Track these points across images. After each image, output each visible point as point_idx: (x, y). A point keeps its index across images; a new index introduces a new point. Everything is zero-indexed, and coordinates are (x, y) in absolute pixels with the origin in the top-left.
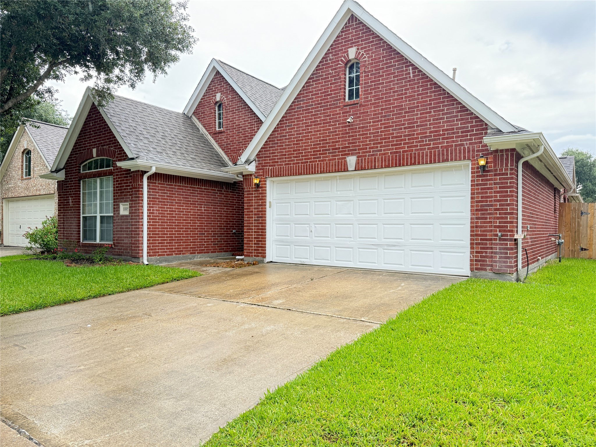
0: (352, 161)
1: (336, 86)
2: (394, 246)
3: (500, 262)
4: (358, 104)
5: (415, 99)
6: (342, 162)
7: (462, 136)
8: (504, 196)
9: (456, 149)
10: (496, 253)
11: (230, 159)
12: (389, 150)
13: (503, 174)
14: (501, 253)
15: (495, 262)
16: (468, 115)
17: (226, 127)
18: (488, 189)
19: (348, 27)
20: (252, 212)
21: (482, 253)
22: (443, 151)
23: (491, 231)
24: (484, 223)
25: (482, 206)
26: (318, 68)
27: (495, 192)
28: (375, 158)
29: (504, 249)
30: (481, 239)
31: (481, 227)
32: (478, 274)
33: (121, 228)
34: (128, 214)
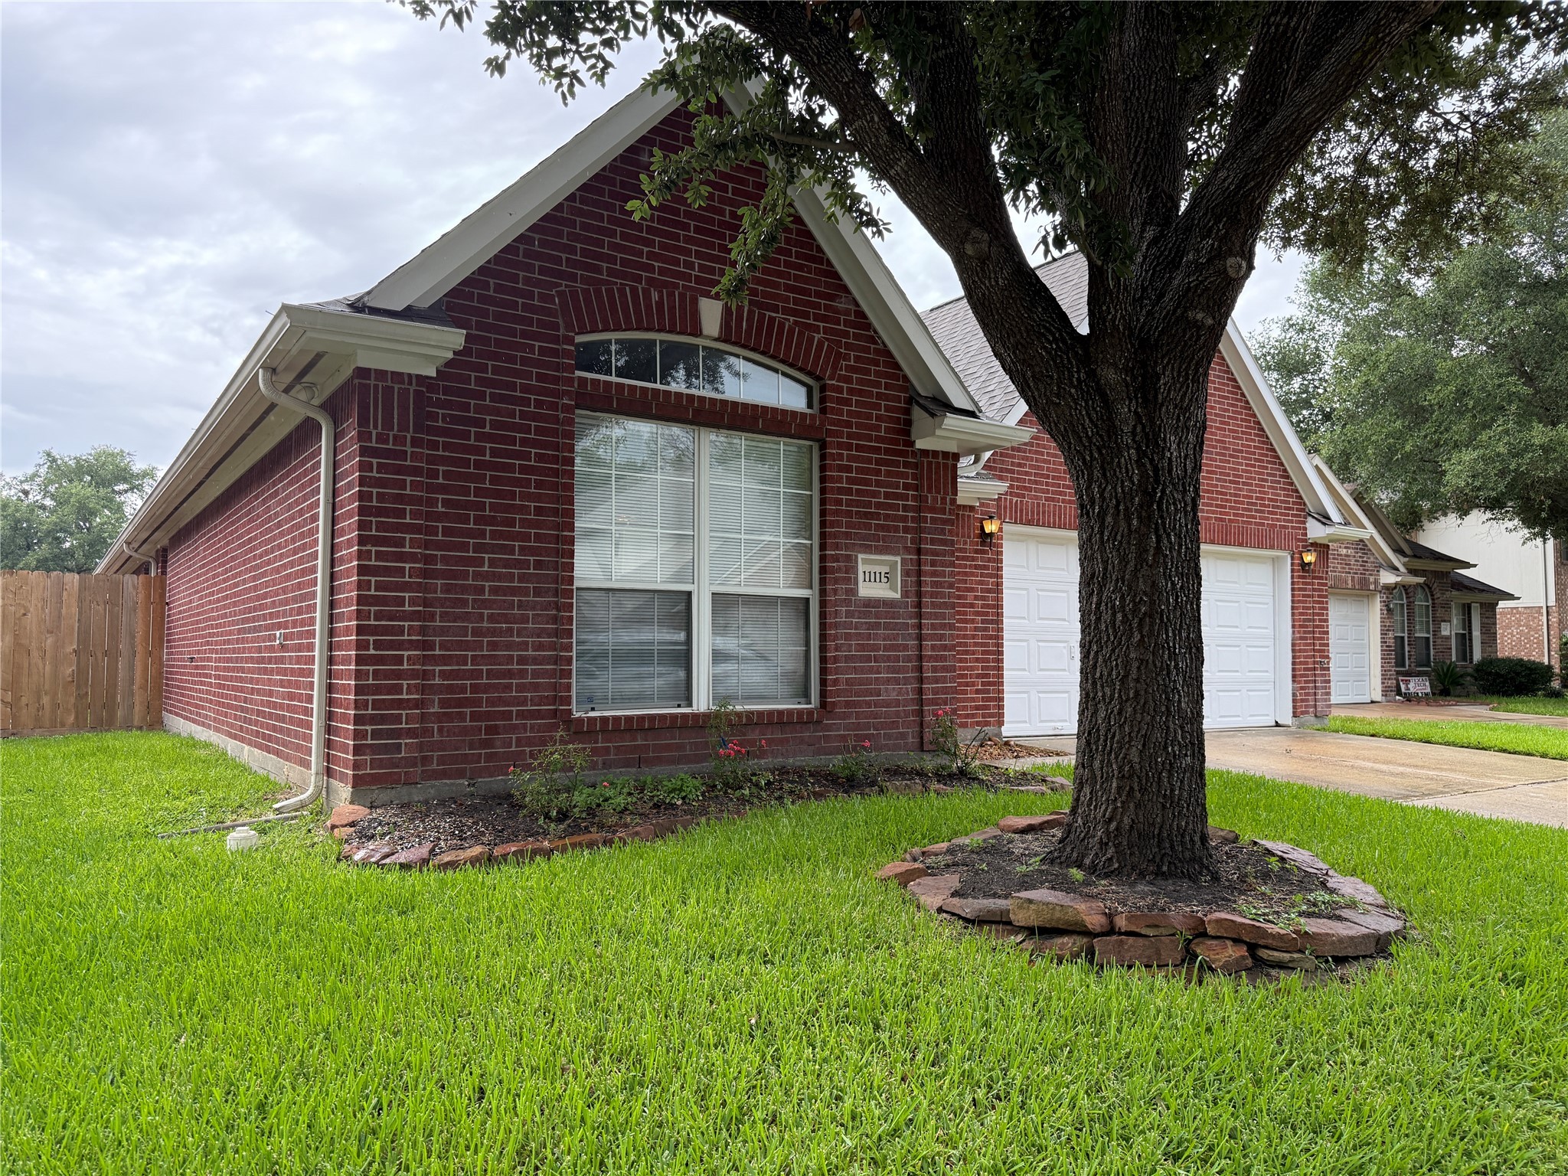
3: (1322, 700)
10: (1318, 688)
14: (1322, 688)
15: (1318, 701)
21: (1306, 688)
23: (1312, 657)
24: (1306, 645)
29: (1324, 682)
30: (1304, 669)
32: (1303, 720)
33: (862, 648)
34: (898, 596)
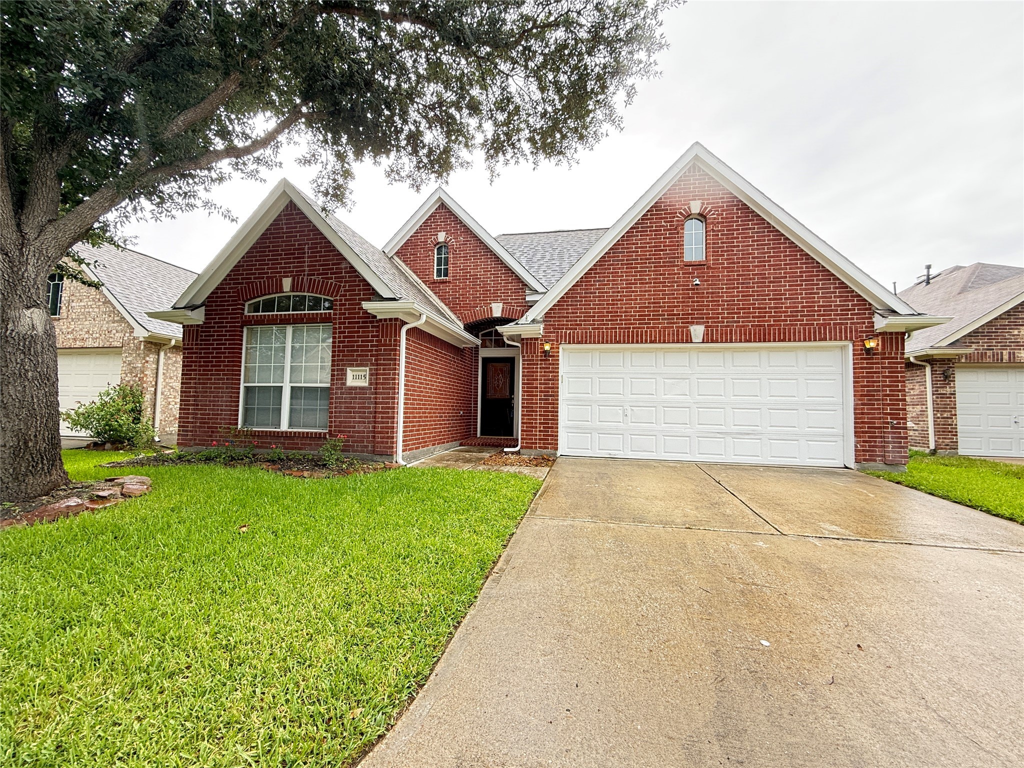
0: (697, 331)
1: (671, 242)
2: (748, 434)
3: (894, 452)
4: (704, 265)
5: (781, 269)
6: (682, 332)
7: (842, 315)
8: (895, 382)
9: (835, 328)
10: (888, 442)
11: (459, 317)
12: (750, 322)
13: (892, 358)
14: (894, 443)
15: (889, 452)
16: (848, 292)
17: (453, 276)
18: (875, 372)
19: (688, 176)
20: (537, 388)
21: (871, 442)
22: (820, 328)
23: (880, 418)
24: (872, 409)
25: (868, 391)
26: (644, 218)
27: (883, 377)
28: (731, 330)
29: (898, 438)
30: (869, 428)
31: (868, 414)
32: (866, 465)
33: (348, 407)
34: (367, 385)
